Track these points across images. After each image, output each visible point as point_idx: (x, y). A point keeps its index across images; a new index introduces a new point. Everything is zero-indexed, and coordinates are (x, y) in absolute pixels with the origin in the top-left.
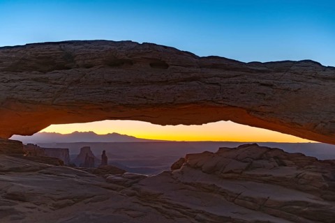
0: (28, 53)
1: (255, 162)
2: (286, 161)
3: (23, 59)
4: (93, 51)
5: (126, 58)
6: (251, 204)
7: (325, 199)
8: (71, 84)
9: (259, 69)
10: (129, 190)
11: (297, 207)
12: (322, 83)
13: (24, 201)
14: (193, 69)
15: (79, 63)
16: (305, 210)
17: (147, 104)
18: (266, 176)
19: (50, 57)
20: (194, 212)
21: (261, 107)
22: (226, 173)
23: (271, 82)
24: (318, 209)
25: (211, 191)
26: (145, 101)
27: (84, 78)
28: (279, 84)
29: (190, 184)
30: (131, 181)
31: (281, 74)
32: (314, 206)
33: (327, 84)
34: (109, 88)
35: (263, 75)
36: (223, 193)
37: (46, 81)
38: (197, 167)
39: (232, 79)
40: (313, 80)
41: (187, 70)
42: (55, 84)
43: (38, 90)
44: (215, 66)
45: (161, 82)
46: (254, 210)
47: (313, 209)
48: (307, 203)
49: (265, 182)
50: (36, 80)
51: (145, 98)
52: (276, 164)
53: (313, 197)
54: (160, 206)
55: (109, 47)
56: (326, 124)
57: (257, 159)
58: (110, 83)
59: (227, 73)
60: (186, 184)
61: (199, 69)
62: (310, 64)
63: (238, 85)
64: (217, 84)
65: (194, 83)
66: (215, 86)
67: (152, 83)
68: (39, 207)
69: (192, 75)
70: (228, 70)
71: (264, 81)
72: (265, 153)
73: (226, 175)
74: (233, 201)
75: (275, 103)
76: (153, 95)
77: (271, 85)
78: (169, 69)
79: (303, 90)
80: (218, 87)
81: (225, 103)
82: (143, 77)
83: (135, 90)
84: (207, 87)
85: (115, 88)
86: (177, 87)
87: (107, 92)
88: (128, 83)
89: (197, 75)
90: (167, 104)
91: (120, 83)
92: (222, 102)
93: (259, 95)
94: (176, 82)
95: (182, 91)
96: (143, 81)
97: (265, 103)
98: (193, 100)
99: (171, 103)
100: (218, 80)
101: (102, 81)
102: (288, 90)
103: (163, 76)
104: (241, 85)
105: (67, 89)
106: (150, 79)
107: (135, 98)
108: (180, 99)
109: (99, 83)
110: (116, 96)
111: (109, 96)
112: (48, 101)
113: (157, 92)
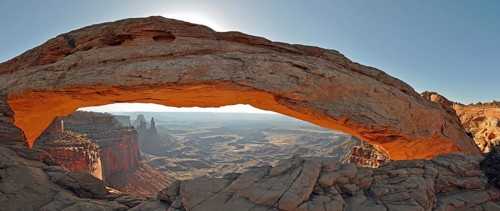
5: (124, 33)
8: (70, 69)
14: (207, 41)
17: (143, 84)
21: (295, 94)
23: (305, 64)
26: (140, 81)
27: (80, 62)
28: (313, 68)
31: (314, 58)
39: (260, 57)
41: (199, 41)
44: (236, 40)
45: (163, 56)
51: (140, 76)
58: (105, 62)
59: (251, 48)
61: (216, 42)
63: (266, 63)
64: (239, 59)
65: (208, 56)
66: (235, 61)
67: (152, 57)
69: (206, 46)
70: (253, 45)
71: (297, 62)
75: (309, 90)
76: (151, 73)
77: (305, 68)
78: (175, 41)
79: (337, 78)
80: (241, 64)
81: (249, 85)
82: (142, 52)
83: (129, 68)
84: (225, 61)
85: (108, 68)
86: (184, 61)
87: (100, 73)
88: (124, 60)
89: (212, 47)
90: (169, 84)
91: (115, 61)
92: (245, 83)
93: (292, 79)
94: (184, 54)
95: (191, 67)
96: (141, 56)
97: (299, 89)
98: (205, 79)
99: (175, 83)
100: (240, 55)
101: (97, 61)
102: (323, 76)
103: (167, 49)
104: (271, 64)
105: (65, 74)
106: (150, 53)
107: (128, 78)
108: (187, 77)
109: (93, 63)
110: (108, 78)
111: (101, 78)
112: (50, 88)
113: (157, 69)
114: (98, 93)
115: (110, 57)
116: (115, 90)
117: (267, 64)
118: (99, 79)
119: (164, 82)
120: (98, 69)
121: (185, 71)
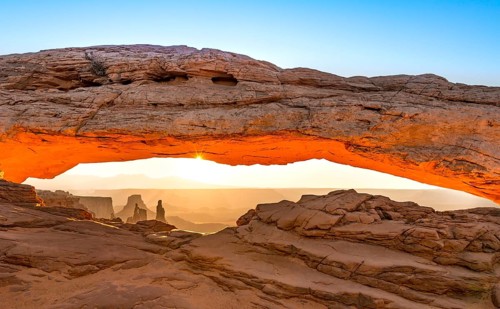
0: (43, 64)
1: (349, 214)
2: (391, 213)
3: (36, 72)
4: (132, 60)
5: (179, 70)
6: (339, 270)
7: (439, 263)
8: (101, 107)
9: (363, 86)
10: (176, 253)
11: (400, 274)
12: (447, 106)
13: (30, 266)
14: (271, 87)
15: (113, 77)
16: (409, 277)
17: (207, 135)
18: (362, 233)
20: (261, 282)
21: (364, 140)
22: (309, 229)
23: (378, 104)
24: (428, 277)
25: (287, 254)
26: (204, 131)
27: (119, 99)
28: (389, 108)
29: (259, 245)
30: (179, 241)
31: (393, 93)
32: (422, 272)
33: (453, 107)
34: (154, 113)
35: (368, 95)
36: (304, 257)
37: (66, 102)
38: (271, 222)
39: (326, 101)
40: (435, 102)
41: (263, 87)
42: (80, 106)
43: (55, 116)
44: (302, 83)
45: (226, 104)
46: (343, 278)
47: (420, 276)
48: (413, 269)
49: (361, 241)
50: (53, 101)
51: (204, 126)
52: (378, 217)
53: (423, 260)
54: (216, 274)
55: (154, 54)
56: (451, 163)
57: (352, 211)
58: (155, 105)
59: (319, 92)
60: (255, 244)
61: (281, 87)
62: (432, 79)
63: (333, 109)
64: (305, 107)
65: (273, 105)
66: (301, 110)
67: (215, 105)
68: (50, 275)
69: (270, 95)
70: (321, 87)
71: (369, 104)
72: (364, 202)
73: (309, 233)
74: (316, 268)
75: (382, 135)
76: (216, 123)
77: (378, 110)
78: (238, 86)
79: (421, 116)
80: (306, 112)
81: (315, 133)
82: (202, 97)
83: (190, 116)
84: (290, 111)
85: (162, 113)
86: (248, 111)
87: (152, 118)
88: (181, 105)
89: (277, 94)
90: (233, 135)
91: (169, 105)
92: (310, 132)
93: (362, 124)
94: (248, 104)
95: (256, 118)
96: (202, 103)
97: (369, 134)
98: (271, 129)
99: (241, 134)
100: (306, 101)
101: (145, 102)
102: (401, 116)
103: (230, 96)
104: (338, 109)
105: (96, 113)
106: (212, 100)
107: (190, 127)
108: (252, 128)
109: (140, 105)
110: (164, 125)
111: (154, 124)
112: (70, 131)
113: (221, 119)
114: (144, 142)
115: (163, 100)
116: (171, 140)
117: (333, 111)
118: (152, 125)
119: (230, 132)
120: (148, 112)
121: (252, 122)
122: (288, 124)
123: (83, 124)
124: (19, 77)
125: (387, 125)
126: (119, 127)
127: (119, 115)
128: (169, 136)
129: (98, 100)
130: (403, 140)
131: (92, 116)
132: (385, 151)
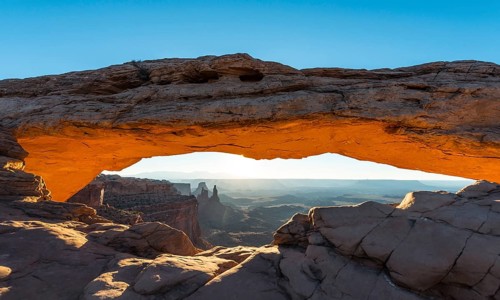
3: (96, 81)
5: (210, 69)
8: (139, 102)
14: (299, 77)
15: (154, 79)
17: (233, 121)
19: (125, 78)
21: (420, 119)
26: (230, 118)
27: (155, 96)
28: (439, 85)
31: (432, 75)
34: (183, 104)
37: (112, 101)
39: (360, 86)
40: (491, 78)
41: (289, 78)
42: (121, 102)
43: (97, 111)
45: (253, 94)
50: (101, 100)
51: (230, 113)
58: (186, 98)
59: (344, 80)
61: (306, 78)
63: (370, 91)
65: (301, 92)
66: (333, 94)
67: (242, 95)
69: (297, 83)
71: (411, 83)
75: (440, 114)
76: (242, 109)
77: (424, 89)
78: (264, 79)
79: (485, 91)
80: (339, 95)
81: (355, 114)
82: (230, 89)
83: (217, 105)
84: (322, 95)
85: (191, 104)
86: (276, 98)
87: (180, 109)
88: (210, 97)
89: (305, 82)
90: (261, 121)
91: (198, 98)
92: (349, 113)
93: (410, 103)
94: (274, 92)
95: (284, 102)
96: (230, 94)
97: (424, 113)
98: (303, 113)
99: (269, 119)
100: (335, 87)
101: (177, 96)
102: (458, 92)
103: (257, 87)
104: (376, 90)
105: (132, 108)
106: (239, 91)
107: (217, 115)
108: (281, 112)
109: (172, 99)
110: (191, 113)
111: (181, 113)
112: (106, 123)
113: (248, 105)
114: (174, 133)
115: (193, 94)
116: (198, 129)
117: (372, 92)
118: (179, 114)
119: (257, 118)
120: (179, 104)
121: (280, 107)
122: (320, 107)
123: (119, 117)
124: (81, 85)
125: (443, 104)
126: (149, 117)
127: (153, 107)
128: (196, 124)
129: (138, 96)
130: (468, 119)
131: (129, 110)
132: (448, 132)
